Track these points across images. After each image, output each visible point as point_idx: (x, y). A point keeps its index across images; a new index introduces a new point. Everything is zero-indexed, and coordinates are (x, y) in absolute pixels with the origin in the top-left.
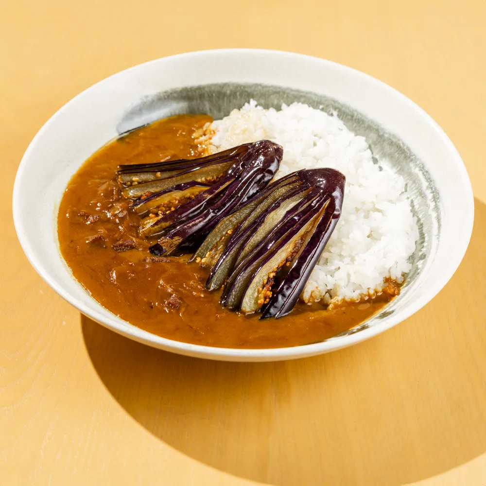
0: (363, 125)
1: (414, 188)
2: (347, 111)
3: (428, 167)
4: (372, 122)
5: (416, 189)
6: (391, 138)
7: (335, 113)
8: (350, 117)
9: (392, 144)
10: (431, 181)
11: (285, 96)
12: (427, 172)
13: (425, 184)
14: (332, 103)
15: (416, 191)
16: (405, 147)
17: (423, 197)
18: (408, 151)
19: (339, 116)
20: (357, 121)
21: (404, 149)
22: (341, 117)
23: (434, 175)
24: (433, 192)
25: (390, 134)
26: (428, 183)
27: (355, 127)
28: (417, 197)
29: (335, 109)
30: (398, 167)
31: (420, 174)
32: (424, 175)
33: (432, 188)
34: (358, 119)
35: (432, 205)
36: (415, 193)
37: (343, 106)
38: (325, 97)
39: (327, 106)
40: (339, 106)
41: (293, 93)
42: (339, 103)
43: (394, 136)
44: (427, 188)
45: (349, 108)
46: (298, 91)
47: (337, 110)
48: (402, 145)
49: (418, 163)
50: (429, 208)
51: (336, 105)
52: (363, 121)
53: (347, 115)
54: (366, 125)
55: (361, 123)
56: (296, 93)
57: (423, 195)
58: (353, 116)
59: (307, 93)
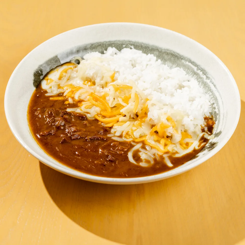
0: (149, 49)
1: (190, 72)
2: (138, 44)
3: (193, 59)
4: (153, 46)
5: (191, 72)
6: (166, 51)
7: (132, 47)
8: (140, 47)
9: (168, 54)
10: (198, 66)
11: (104, 46)
12: (193, 62)
13: (195, 68)
14: (129, 42)
15: (191, 73)
16: (176, 54)
17: (197, 75)
18: (178, 55)
19: (135, 48)
20: (145, 48)
21: (176, 55)
22: (136, 48)
23: (198, 63)
24: (201, 71)
25: (165, 49)
26: (197, 68)
27: (145, 51)
28: (193, 75)
29: (132, 45)
30: (176, 64)
31: (190, 64)
32: (192, 64)
33: (200, 69)
34: (145, 47)
35: (204, 77)
36: (192, 74)
37: (135, 43)
38: (124, 41)
39: (127, 45)
40: (133, 43)
41: (108, 43)
42: (132, 42)
43: (167, 50)
44: (197, 70)
45: (138, 43)
46: (109, 42)
47: (133, 45)
48: (173, 53)
49: (186, 59)
50: (203, 79)
51: (131, 43)
52: (148, 47)
53: (139, 46)
54: (150, 49)
55: (147, 48)
56: (109, 43)
57: (197, 74)
58: (142, 46)
59: (115, 41)
